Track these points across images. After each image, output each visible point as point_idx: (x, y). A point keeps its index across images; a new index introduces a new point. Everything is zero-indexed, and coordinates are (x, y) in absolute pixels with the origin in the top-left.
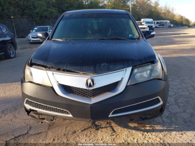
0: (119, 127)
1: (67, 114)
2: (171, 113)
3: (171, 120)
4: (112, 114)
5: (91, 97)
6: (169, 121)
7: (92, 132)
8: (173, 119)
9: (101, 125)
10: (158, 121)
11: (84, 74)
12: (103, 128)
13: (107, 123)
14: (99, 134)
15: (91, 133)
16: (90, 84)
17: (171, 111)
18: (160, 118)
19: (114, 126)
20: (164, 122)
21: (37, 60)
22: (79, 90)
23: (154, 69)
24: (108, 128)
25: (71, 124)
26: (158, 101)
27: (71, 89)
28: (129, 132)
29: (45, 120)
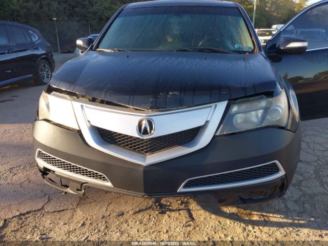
0: (202, 212)
1: (104, 180)
2: (304, 195)
3: (303, 207)
4: (184, 187)
5: (146, 152)
6: (298, 208)
7: (151, 217)
8: (307, 206)
9: (170, 206)
10: (277, 207)
11: (136, 109)
12: (173, 211)
13: (182, 203)
14: (164, 221)
15: (150, 219)
16: (145, 128)
17: (306, 190)
18: (281, 201)
19: (194, 209)
20: (289, 209)
21: (58, 82)
22: (127, 139)
23: (272, 108)
24: (181, 212)
25: (117, 200)
26: (275, 170)
27: (112, 137)
28: (219, 222)
29: (68, 189)
